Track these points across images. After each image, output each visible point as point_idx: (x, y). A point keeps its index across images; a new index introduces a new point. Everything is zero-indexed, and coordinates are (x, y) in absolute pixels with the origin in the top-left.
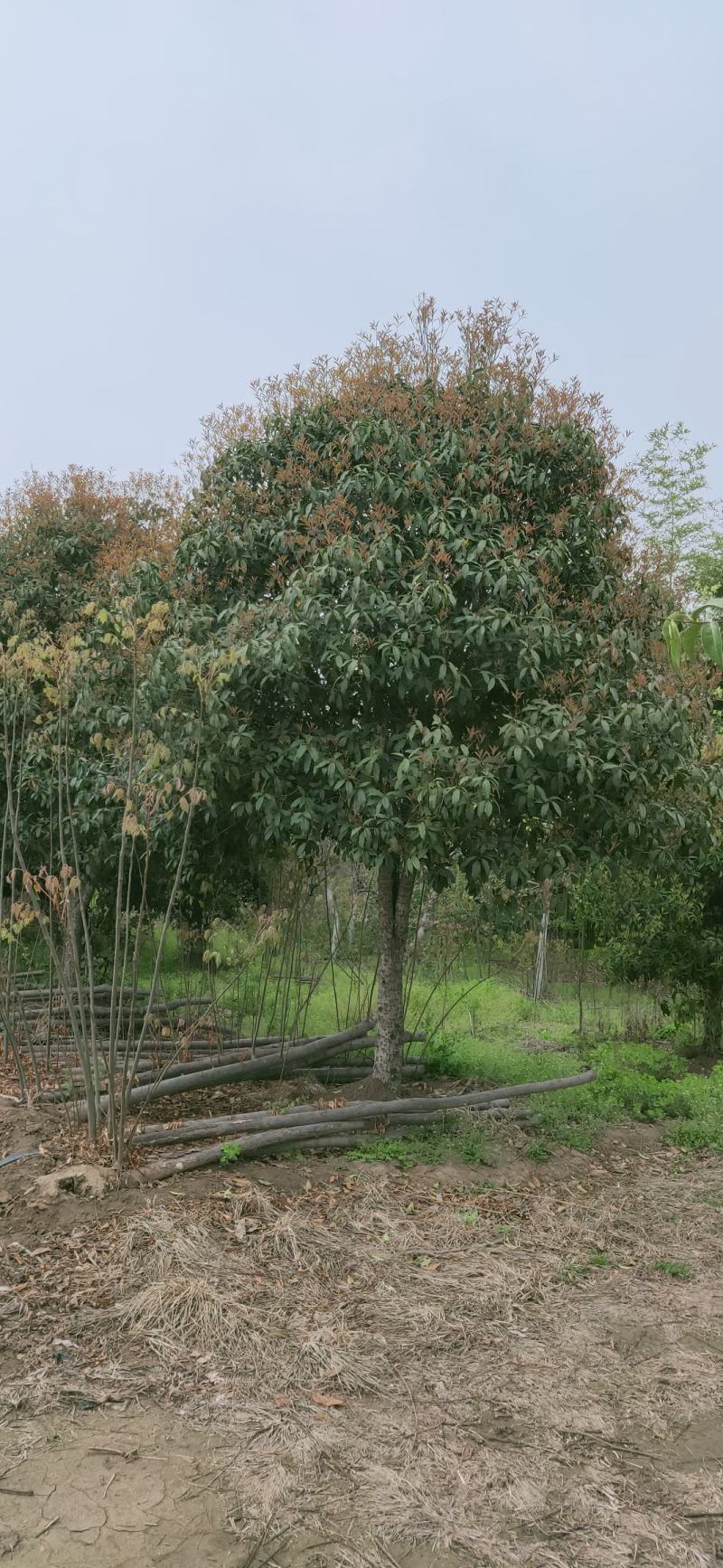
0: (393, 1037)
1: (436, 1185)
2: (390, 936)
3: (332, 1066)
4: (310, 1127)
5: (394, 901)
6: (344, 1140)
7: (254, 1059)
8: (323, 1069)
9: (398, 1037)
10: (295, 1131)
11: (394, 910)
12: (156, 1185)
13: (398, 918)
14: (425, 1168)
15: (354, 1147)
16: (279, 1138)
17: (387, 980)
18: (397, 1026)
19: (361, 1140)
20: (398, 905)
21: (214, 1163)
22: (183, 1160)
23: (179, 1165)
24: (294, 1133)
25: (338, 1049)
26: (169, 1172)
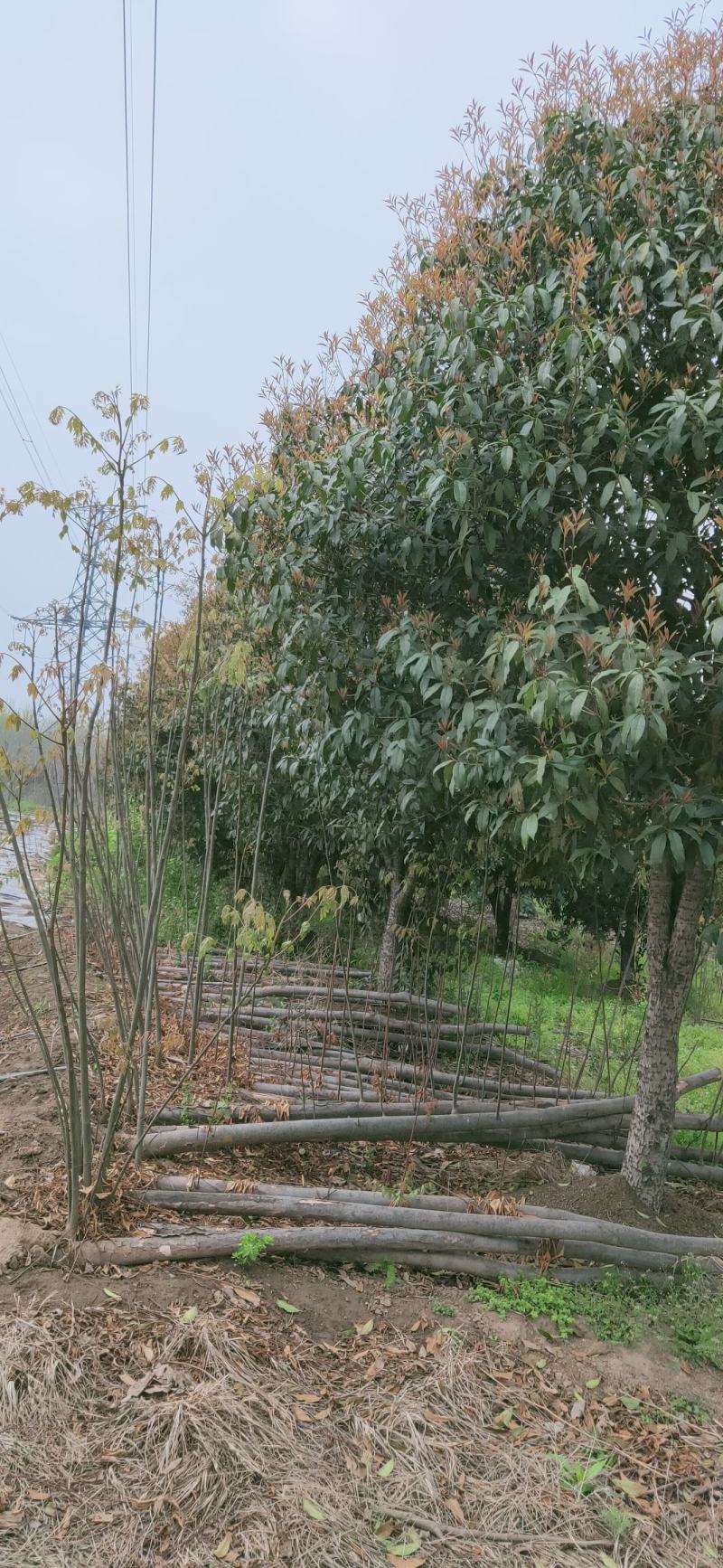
0: (651, 1119)
1: (593, 1383)
2: (659, 967)
3: (595, 1145)
4: (416, 1234)
5: (673, 914)
6: (478, 1266)
7: (453, 1115)
8: (582, 1146)
9: (660, 1120)
10: (387, 1234)
11: (671, 929)
12: (112, 1271)
13: (675, 940)
14: (596, 1345)
15: (491, 1281)
16: (353, 1241)
17: (651, 1032)
18: (660, 1104)
19: (509, 1273)
20: (678, 920)
21: (222, 1257)
22: (171, 1241)
23: (165, 1250)
24: (384, 1237)
25: (601, 1123)
26: (145, 1256)
